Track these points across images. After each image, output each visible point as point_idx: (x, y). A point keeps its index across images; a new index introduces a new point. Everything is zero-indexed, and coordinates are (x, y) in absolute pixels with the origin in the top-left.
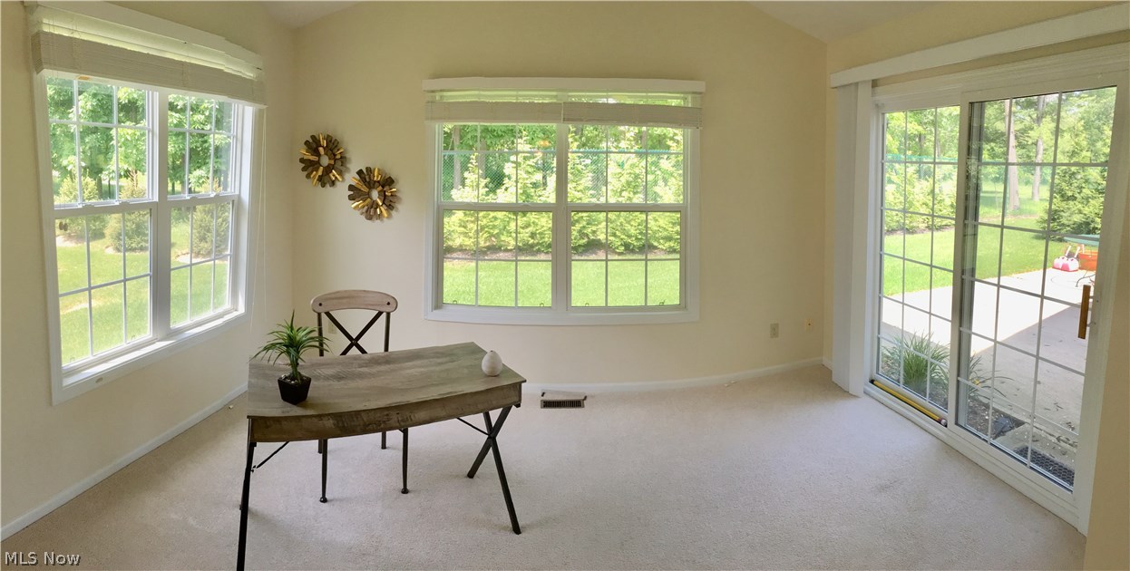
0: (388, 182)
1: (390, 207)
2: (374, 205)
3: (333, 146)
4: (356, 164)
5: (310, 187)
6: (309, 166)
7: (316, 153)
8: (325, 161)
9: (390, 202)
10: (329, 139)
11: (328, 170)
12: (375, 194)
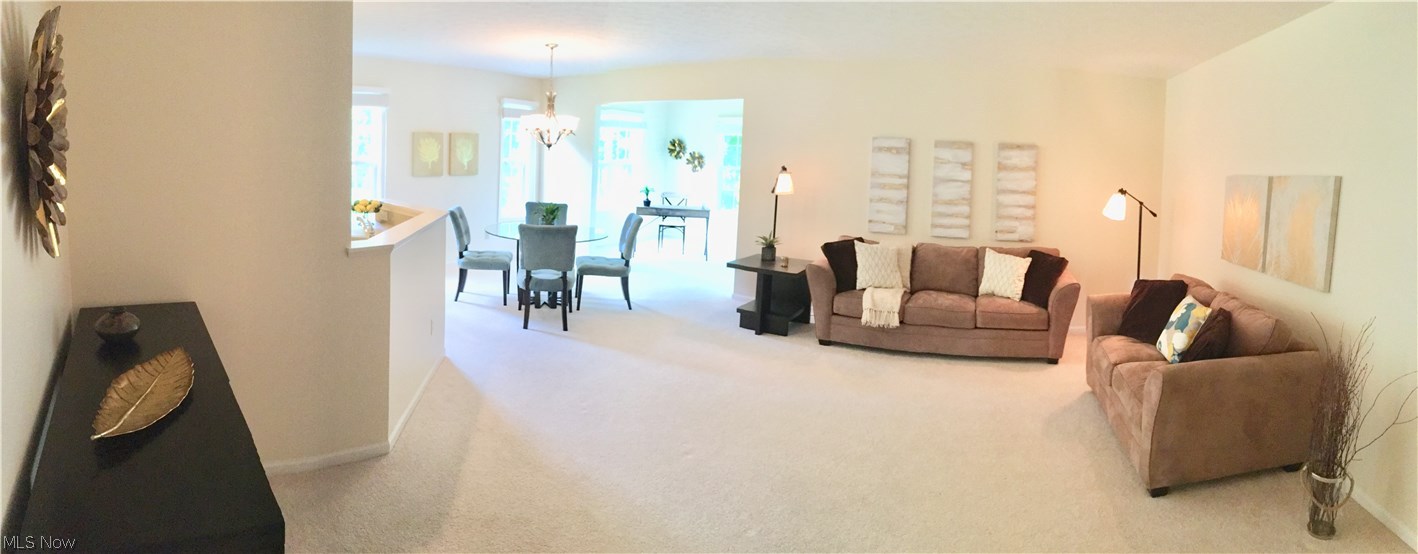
0: (701, 157)
1: (701, 167)
2: (695, 167)
3: (681, 143)
4: (689, 150)
5: (671, 159)
6: (671, 151)
7: (674, 145)
8: (678, 149)
9: (701, 165)
10: (679, 141)
11: (678, 153)
12: (696, 162)
